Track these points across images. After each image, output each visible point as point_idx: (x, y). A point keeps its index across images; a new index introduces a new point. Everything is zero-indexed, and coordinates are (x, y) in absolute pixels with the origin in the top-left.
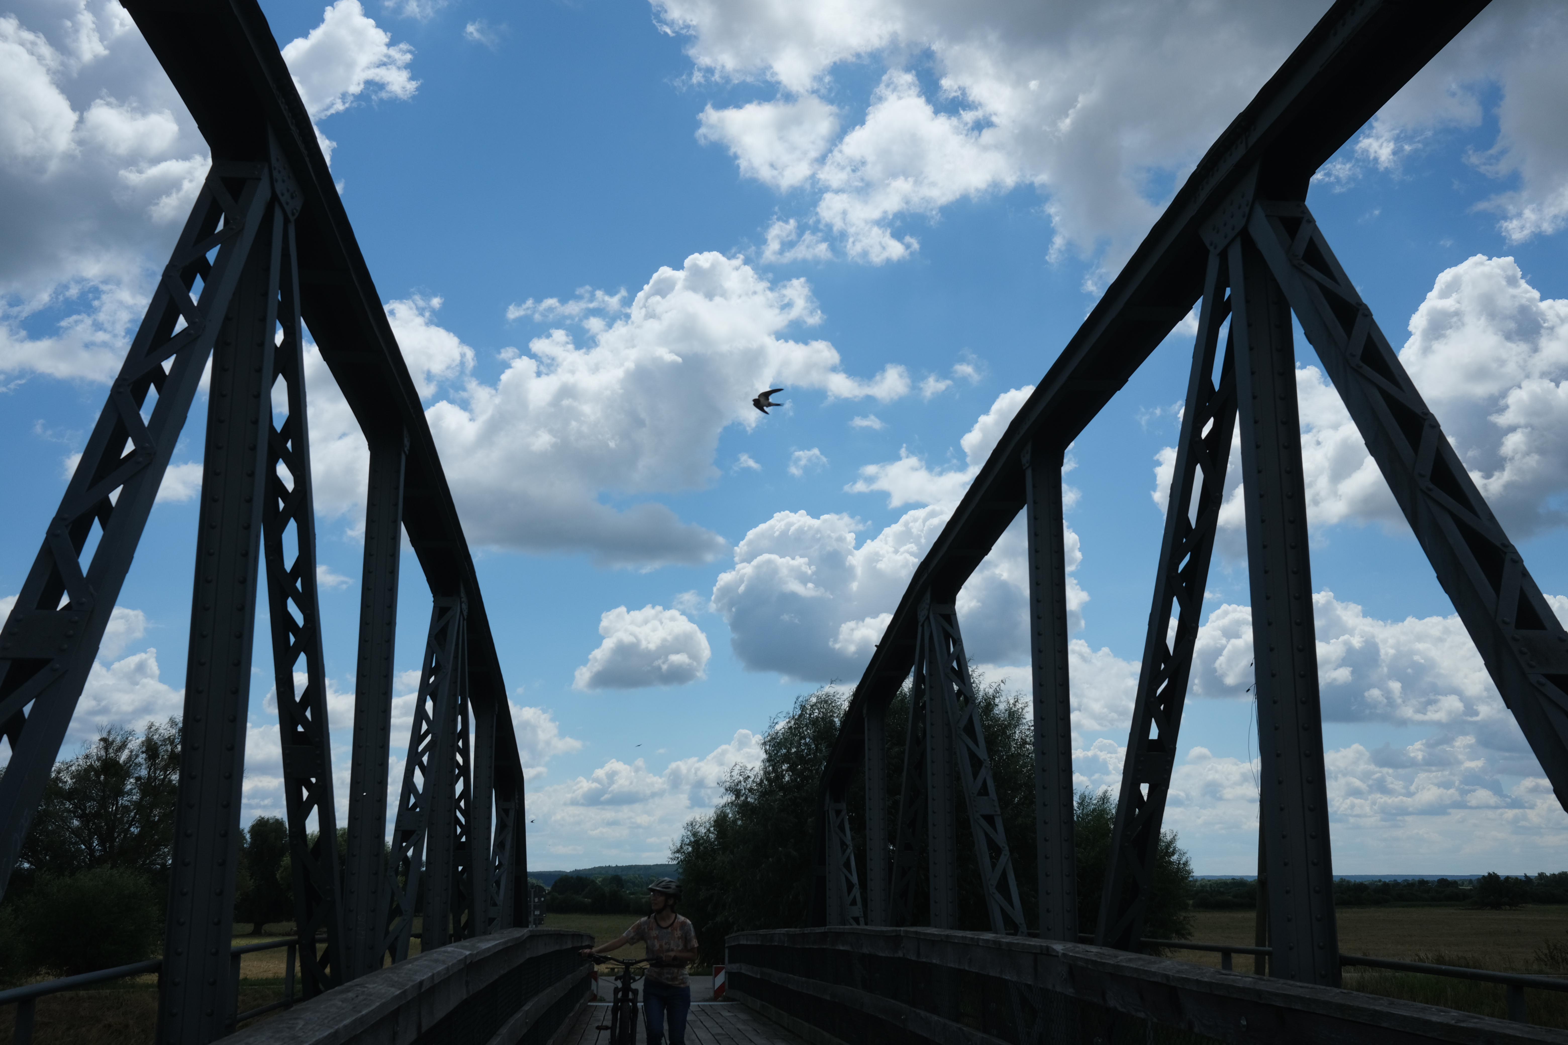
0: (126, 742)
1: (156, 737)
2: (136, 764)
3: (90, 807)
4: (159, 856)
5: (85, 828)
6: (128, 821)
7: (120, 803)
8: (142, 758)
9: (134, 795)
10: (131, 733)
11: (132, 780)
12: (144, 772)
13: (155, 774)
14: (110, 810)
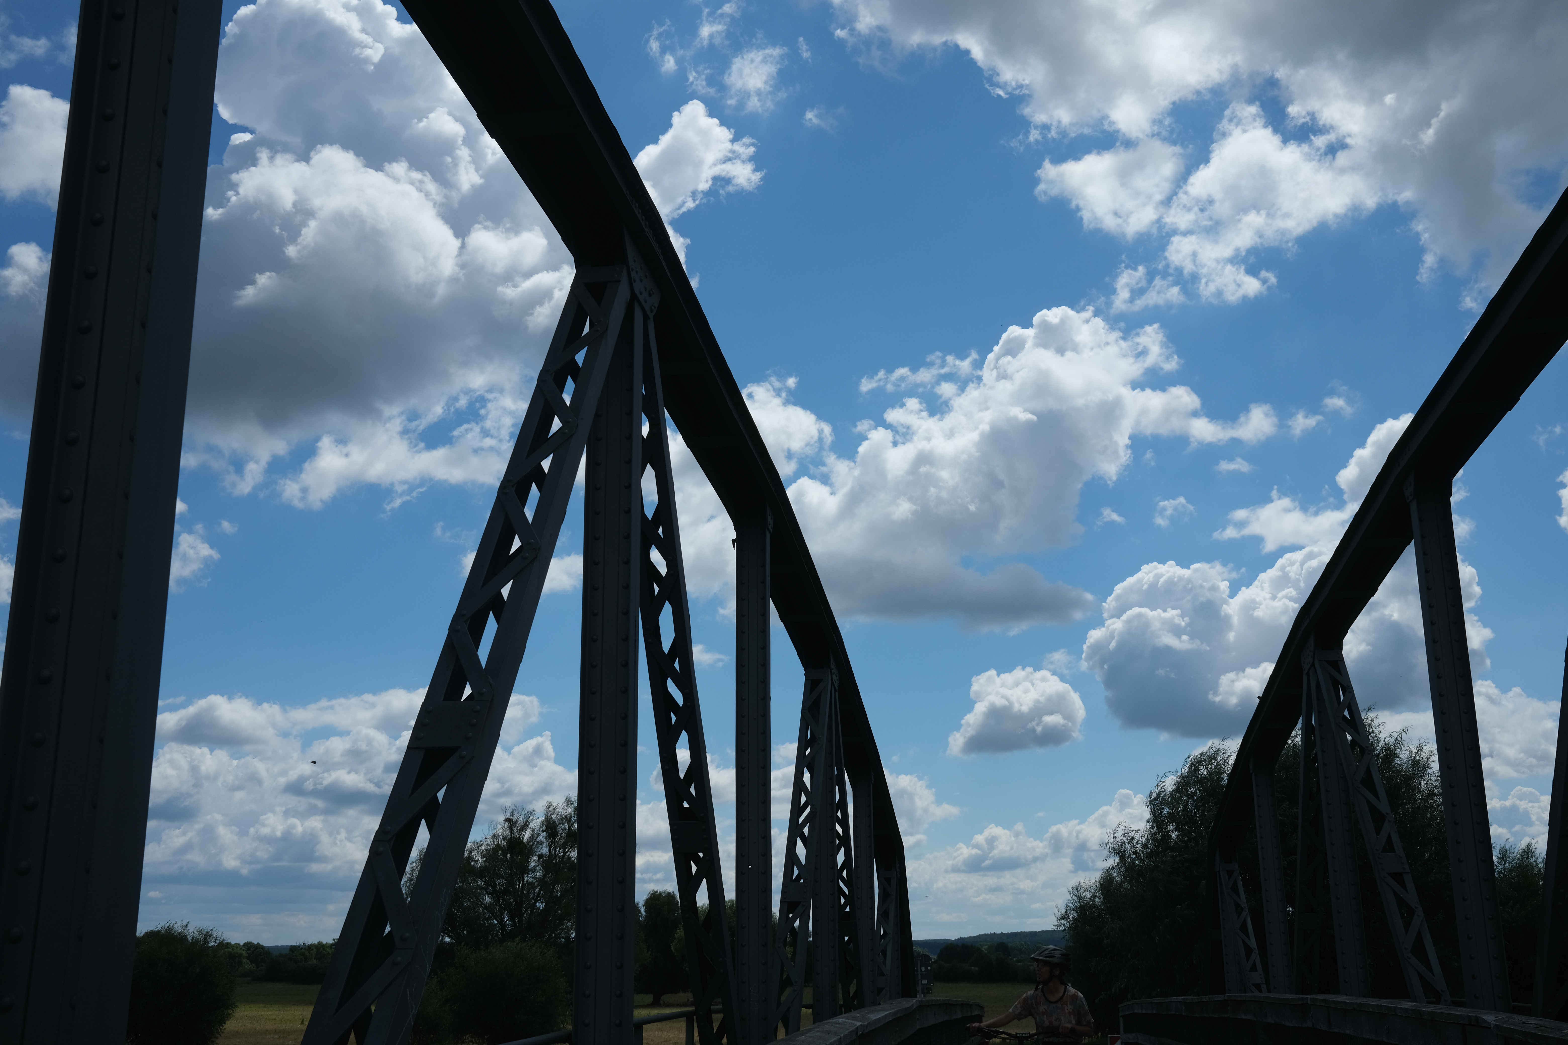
0: (528, 821)
1: (554, 816)
2: (538, 842)
3: (499, 884)
4: (563, 930)
5: (496, 904)
6: (533, 896)
7: (526, 880)
8: (542, 837)
9: (538, 872)
10: (532, 813)
11: (535, 858)
12: (545, 850)
13: (555, 851)
14: (518, 886)
